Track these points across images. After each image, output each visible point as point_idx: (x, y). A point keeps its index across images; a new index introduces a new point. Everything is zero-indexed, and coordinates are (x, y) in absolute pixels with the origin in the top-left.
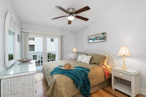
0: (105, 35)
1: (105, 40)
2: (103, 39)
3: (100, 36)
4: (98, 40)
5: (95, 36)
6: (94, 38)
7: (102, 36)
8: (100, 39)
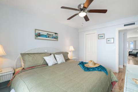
0: (57, 35)
1: (57, 40)
2: (55, 38)
3: (53, 35)
4: (50, 38)
5: (47, 33)
6: (46, 34)
7: (54, 35)
8: (52, 38)
